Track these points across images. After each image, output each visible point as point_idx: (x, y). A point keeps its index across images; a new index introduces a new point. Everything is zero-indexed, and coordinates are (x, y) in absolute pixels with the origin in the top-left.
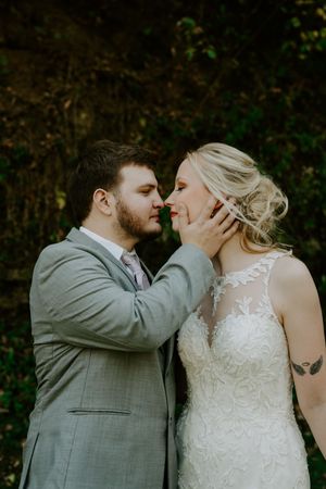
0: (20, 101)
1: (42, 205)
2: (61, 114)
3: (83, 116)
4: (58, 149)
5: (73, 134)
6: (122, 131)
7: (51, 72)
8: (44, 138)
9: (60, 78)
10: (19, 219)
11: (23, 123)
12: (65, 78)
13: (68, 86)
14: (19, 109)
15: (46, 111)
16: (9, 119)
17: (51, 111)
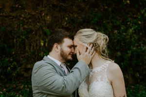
0: (29, 14)
1: (37, 45)
2: (42, 17)
3: (48, 17)
4: (41, 28)
5: (45, 23)
6: (60, 21)
7: (38, 5)
8: (37, 25)
9: (41, 7)
10: (30, 49)
11: (30, 20)
12: (43, 7)
13: (43, 9)
14: (29, 16)
15: (37, 17)
16: (26, 20)
17: (39, 16)
